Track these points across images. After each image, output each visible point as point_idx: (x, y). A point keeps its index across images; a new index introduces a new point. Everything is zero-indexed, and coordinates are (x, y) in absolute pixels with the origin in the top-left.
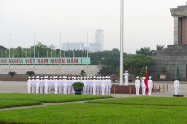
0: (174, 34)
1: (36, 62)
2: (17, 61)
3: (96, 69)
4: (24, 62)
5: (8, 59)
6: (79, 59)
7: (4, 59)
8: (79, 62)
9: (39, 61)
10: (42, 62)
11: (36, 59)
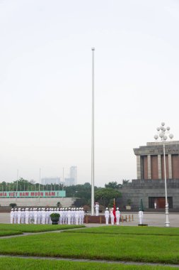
1: (18, 195)
2: (1, 194)
3: (70, 201)
4: (8, 193)
6: (56, 192)
8: (56, 195)
9: (21, 194)
10: (24, 195)
11: (19, 192)
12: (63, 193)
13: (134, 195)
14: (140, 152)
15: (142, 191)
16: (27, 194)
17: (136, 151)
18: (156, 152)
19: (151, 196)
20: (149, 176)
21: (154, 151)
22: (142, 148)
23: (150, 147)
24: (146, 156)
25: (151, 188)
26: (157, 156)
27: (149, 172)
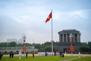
0: (59, 39)
1: (17, 48)
2: (10, 48)
4: (13, 48)
5: (7, 48)
6: (31, 47)
7: (6, 47)
9: (18, 48)
10: (19, 48)
12: (33, 47)
13: (59, 48)
14: (60, 33)
15: (61, 47)
16: (20, 48)
17: (59, 33)
18: (66, 33)
19: (64, 48)
20: (63, 42)
21: (65, 33)
22: (61, 32)
23: (64, 31)
24: (62, 35)
25: (64, 45)
26: (66, 35)
27: (63, 40)
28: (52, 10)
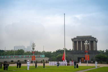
0: (73, 47)
2: (17, 57)
4: (20, 56)
7: (12, 56)
11: (25, 56)
12: (43, 56)
13: (72, 57)
14: (74, 40)
15: (75, 55)
16: (29, 56)
17: (72, 40)
18: (80, 40)
19: (78, 57)
20: (78, 49)
22: (75, 38)
23: (78, 38)
24: (76, 42)
25: (78, 54)
27: (78, 48)
28: (64, 14)
